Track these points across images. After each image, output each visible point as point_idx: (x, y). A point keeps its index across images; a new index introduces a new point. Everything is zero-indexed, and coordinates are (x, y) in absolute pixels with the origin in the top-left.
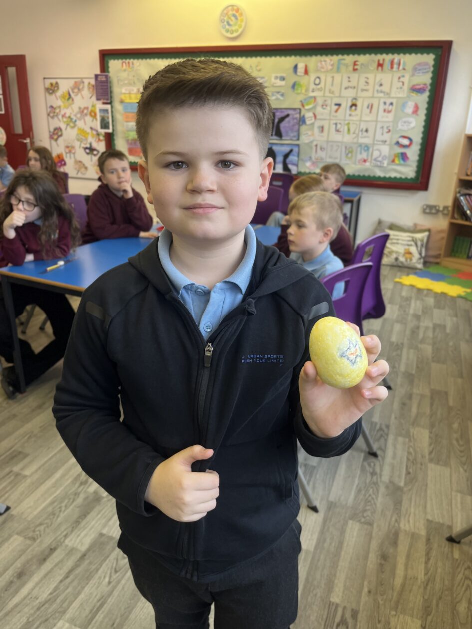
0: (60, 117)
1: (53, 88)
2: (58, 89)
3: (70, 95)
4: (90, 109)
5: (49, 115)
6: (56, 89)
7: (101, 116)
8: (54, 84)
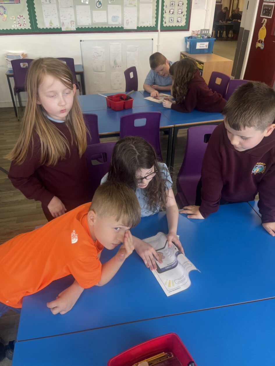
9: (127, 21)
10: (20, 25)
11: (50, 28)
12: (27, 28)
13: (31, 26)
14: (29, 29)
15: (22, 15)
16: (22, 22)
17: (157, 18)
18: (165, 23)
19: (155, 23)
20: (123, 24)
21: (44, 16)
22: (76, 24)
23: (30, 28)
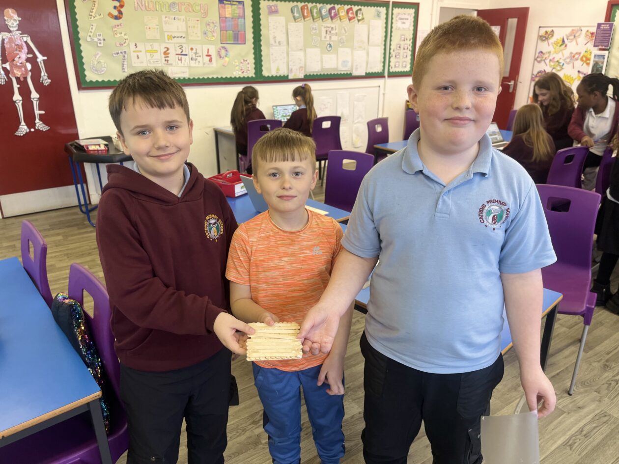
0: (547, 61)
1: (547, 36)
2: (552, 35)
3: (563, 41)
4: (582, 55)
5: (536, 59)
6: (550, 36)
7: (594, 61)
8: (549, 33)
9: (357, 65)
10: (243, 72)
11: (276, 76)
12: (250, 76)
13: (255, 74)
14: (252, 77)
15: (246, 59)
16: (244, 68)
17: (384, 62)
18: (392, 68)
19: (382, 68)
20: (352, 70)
21: (271, 61)
22: (305, 70)
23: (254, 76)
